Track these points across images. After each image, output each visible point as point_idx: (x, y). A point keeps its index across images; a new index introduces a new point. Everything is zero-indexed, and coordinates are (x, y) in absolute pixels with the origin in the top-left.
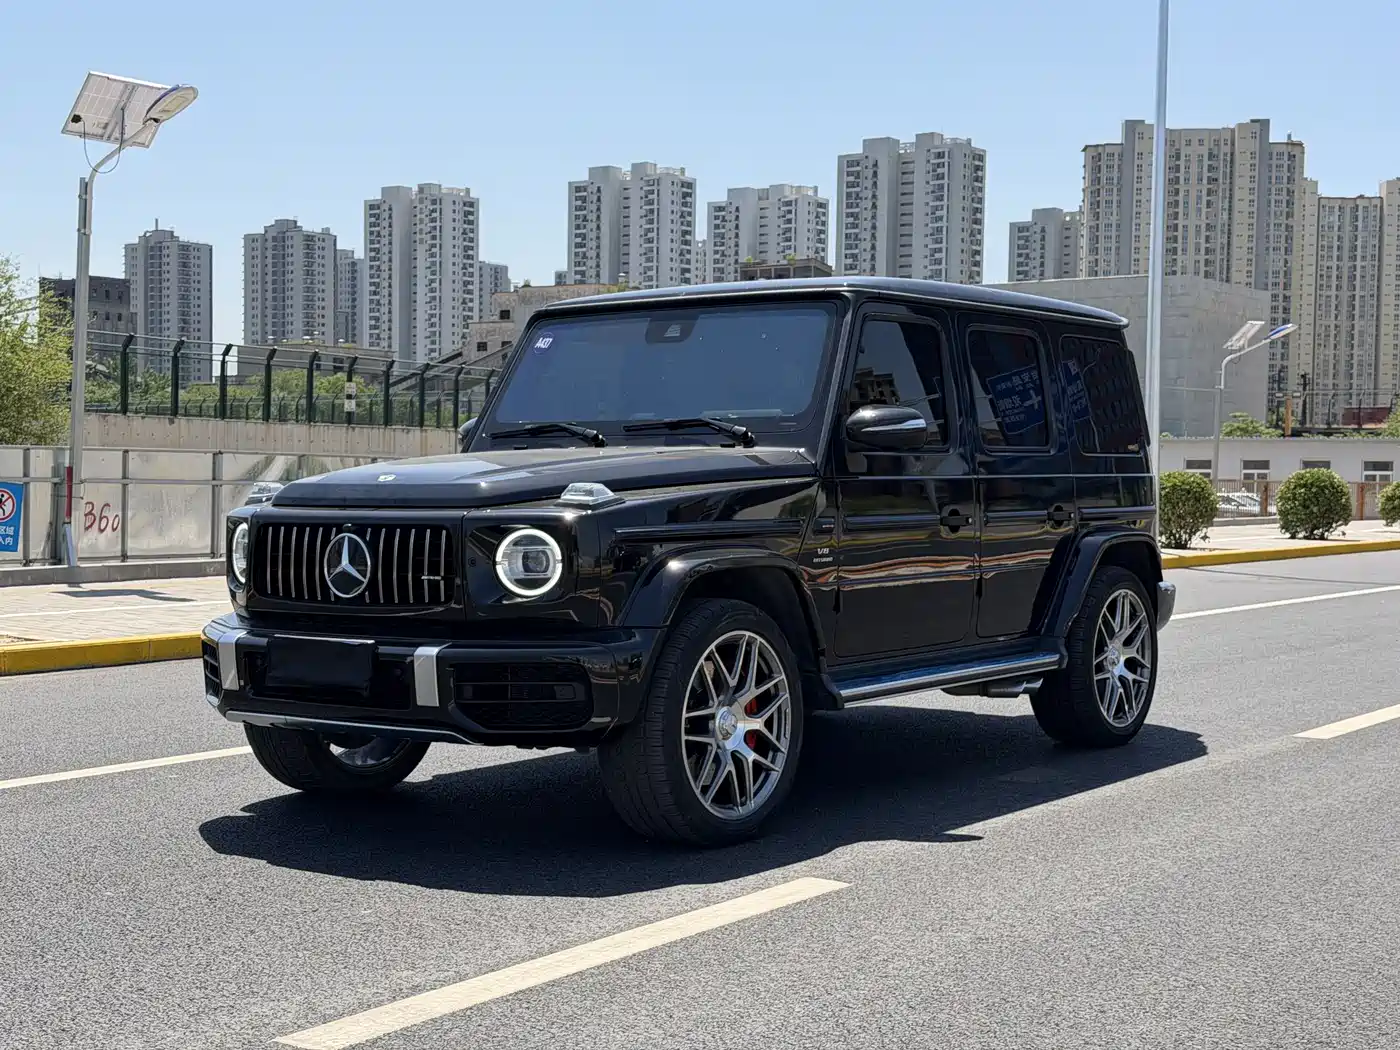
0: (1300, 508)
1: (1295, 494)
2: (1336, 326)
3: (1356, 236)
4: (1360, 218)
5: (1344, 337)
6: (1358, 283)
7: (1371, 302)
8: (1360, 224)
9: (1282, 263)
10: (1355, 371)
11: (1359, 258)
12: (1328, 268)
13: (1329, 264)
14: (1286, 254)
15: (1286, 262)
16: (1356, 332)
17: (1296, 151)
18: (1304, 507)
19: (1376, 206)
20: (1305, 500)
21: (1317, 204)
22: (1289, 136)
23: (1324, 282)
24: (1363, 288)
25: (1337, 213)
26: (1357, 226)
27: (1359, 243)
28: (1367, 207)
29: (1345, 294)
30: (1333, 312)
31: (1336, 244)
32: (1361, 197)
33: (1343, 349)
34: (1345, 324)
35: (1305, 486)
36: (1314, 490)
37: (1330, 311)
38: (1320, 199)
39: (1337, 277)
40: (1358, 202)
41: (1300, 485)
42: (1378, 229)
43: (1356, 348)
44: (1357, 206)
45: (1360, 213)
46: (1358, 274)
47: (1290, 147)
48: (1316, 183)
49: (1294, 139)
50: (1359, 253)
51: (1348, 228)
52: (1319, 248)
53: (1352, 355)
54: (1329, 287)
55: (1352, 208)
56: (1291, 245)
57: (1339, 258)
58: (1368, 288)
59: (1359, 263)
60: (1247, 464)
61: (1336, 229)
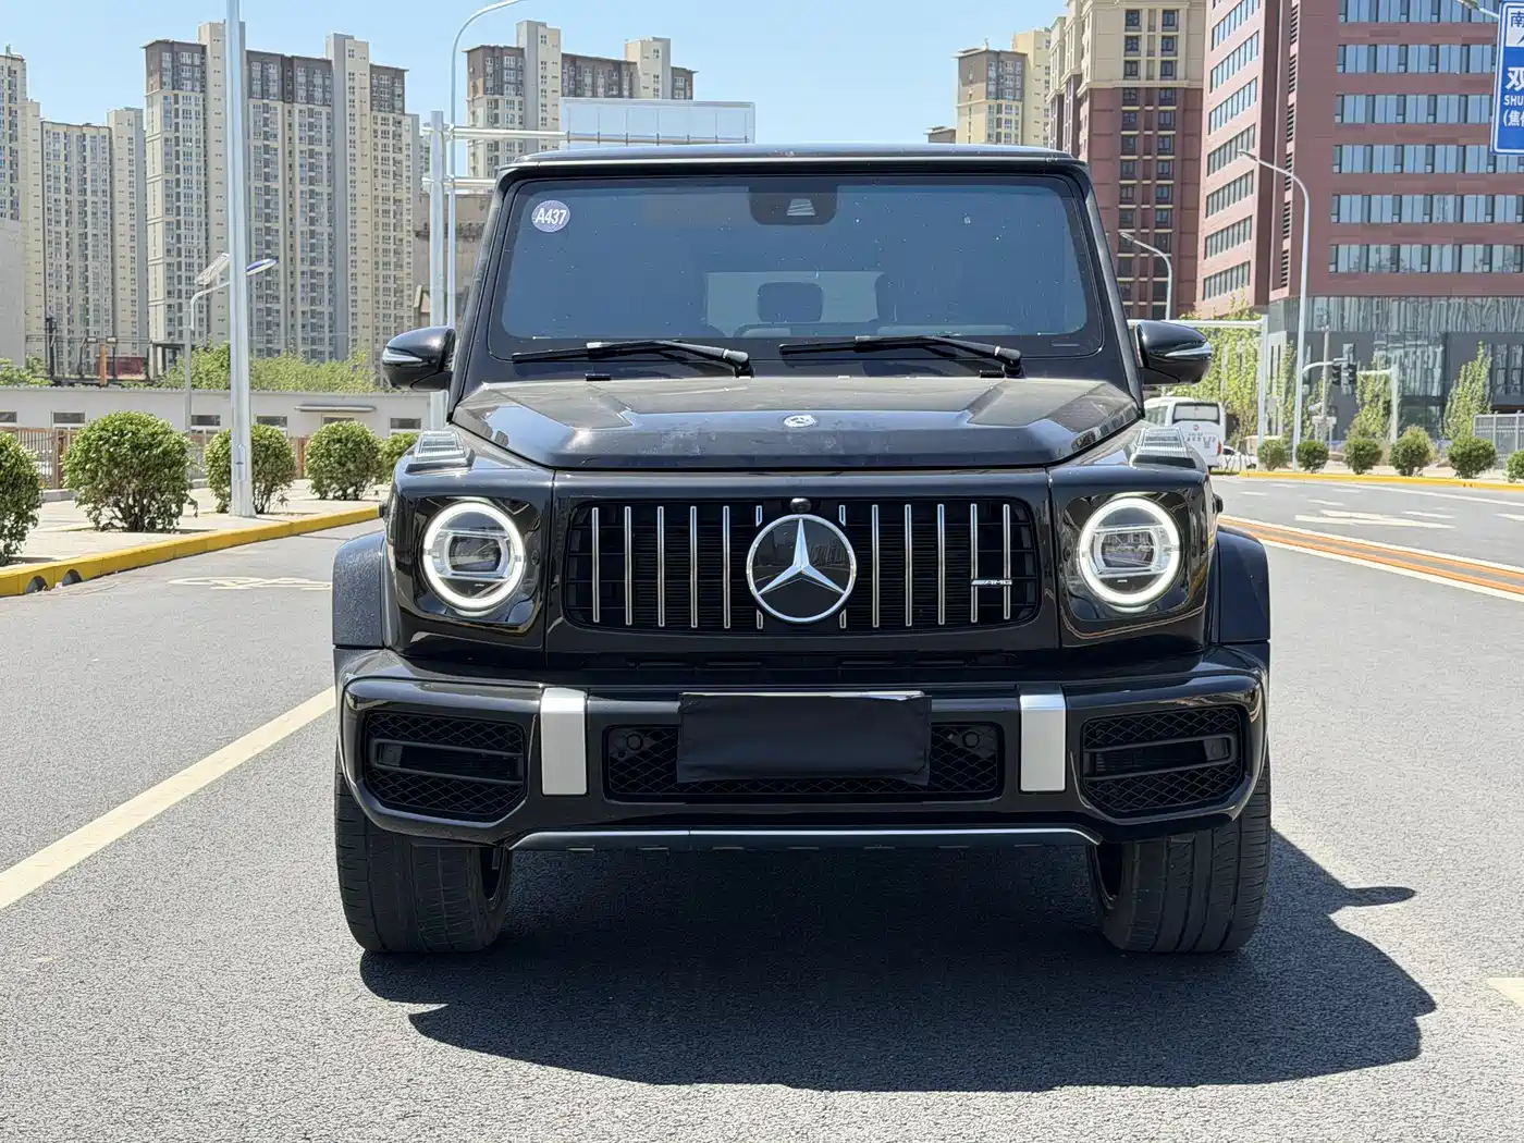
0: (336, 465)
1: (328, 450)
2: (68, 267)
3: (85, 168)
4: (88, 148)
5: (77, 280)
6: (89, 219)
7: (105, 242)
8: (88, 154)
9: (7, 191)
10: (91, 317)
11: (89, 192)
12: (56, 200)
13: (57, 196)
14: (11, 182)
15: (12, 191)
16: (90, 274)
17: (16, 66)
18: (339, 463)
19: (104, 137)
20: (341, 457)
21: (39, 127)
22: (8, 49)
23: (52, 217)
24: (95, 225)
25: (63, 140)
26: (85, 157)
27: (88, 176)
28: (95, 137)
29: (76, 230)
30: (64, 251)
31: (63, 175)
32: (88, 125)
33: (78, 293)
34: (77, 265)
35: (339, 441)
36: (350, 445)
37: (60, 249)
38: (42, 123)
39: (67, 213)
40: (85, 130)
41: (334, 440)
42: (108, 162)
43: (91, 291)
44: (84, 135)
45: (88, 142)
46: (89, 209)
47: (9, 60)
48: (38, 104)
49: (14, 53)
50: (89, 187)
51: (75, 158)
52: (45, 178)
53: (88, 299)
54: (58, 222)
55: (80, 137)
56: (16, 171)
57: (68, 191)
58: (100, 225)
59: (89, 198)
60: (59, 418)
61: (62, 157)
